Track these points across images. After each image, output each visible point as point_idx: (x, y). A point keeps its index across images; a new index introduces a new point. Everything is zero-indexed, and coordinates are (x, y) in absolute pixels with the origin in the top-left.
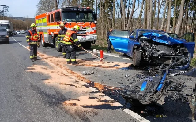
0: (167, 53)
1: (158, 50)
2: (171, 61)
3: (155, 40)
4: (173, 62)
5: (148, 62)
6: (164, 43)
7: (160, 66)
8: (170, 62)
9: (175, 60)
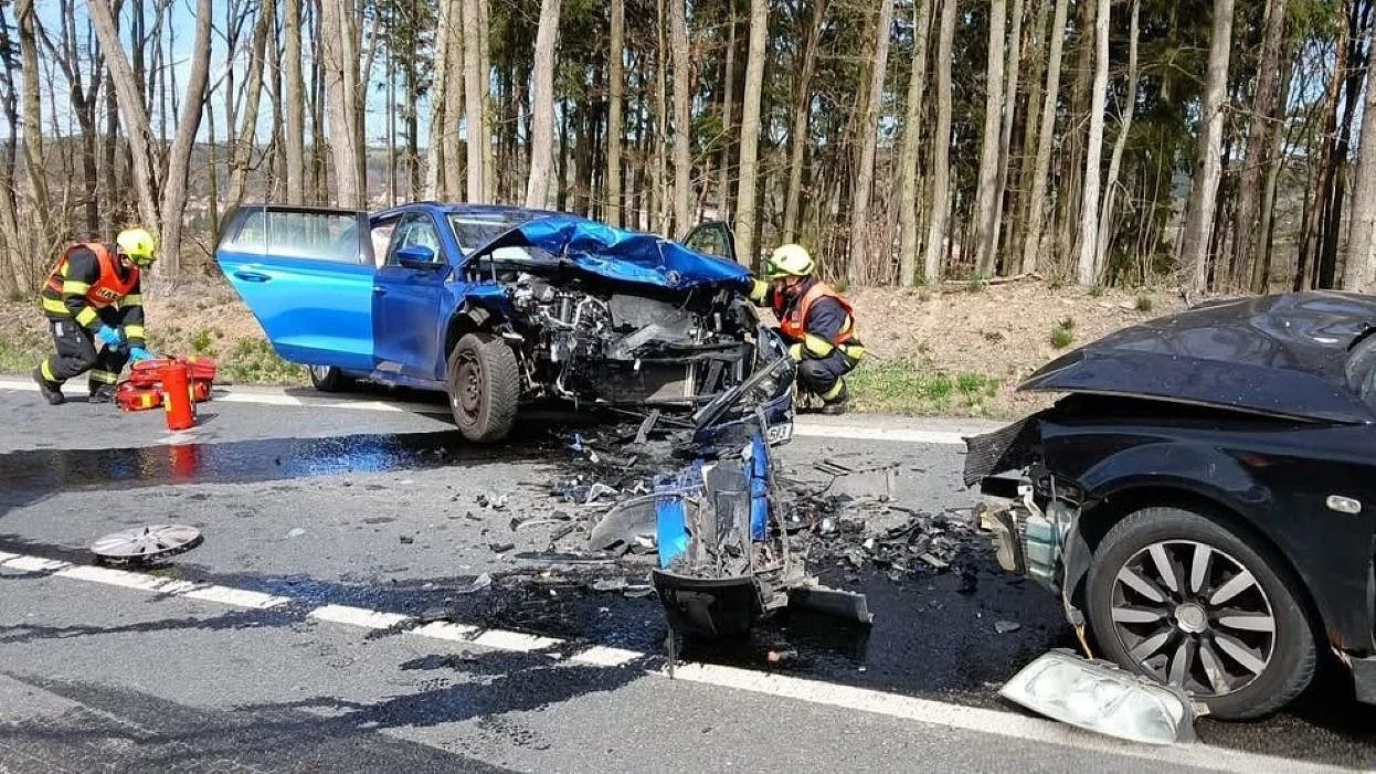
0: (669, 337)
1: (618, 324)
2: (689, 382)
3: (592, 263)
4: (700, 386)
5: (570, 403)
6: (642, 279)
7: (640, 421)
8: (682, 388)
9: (712, 380)
